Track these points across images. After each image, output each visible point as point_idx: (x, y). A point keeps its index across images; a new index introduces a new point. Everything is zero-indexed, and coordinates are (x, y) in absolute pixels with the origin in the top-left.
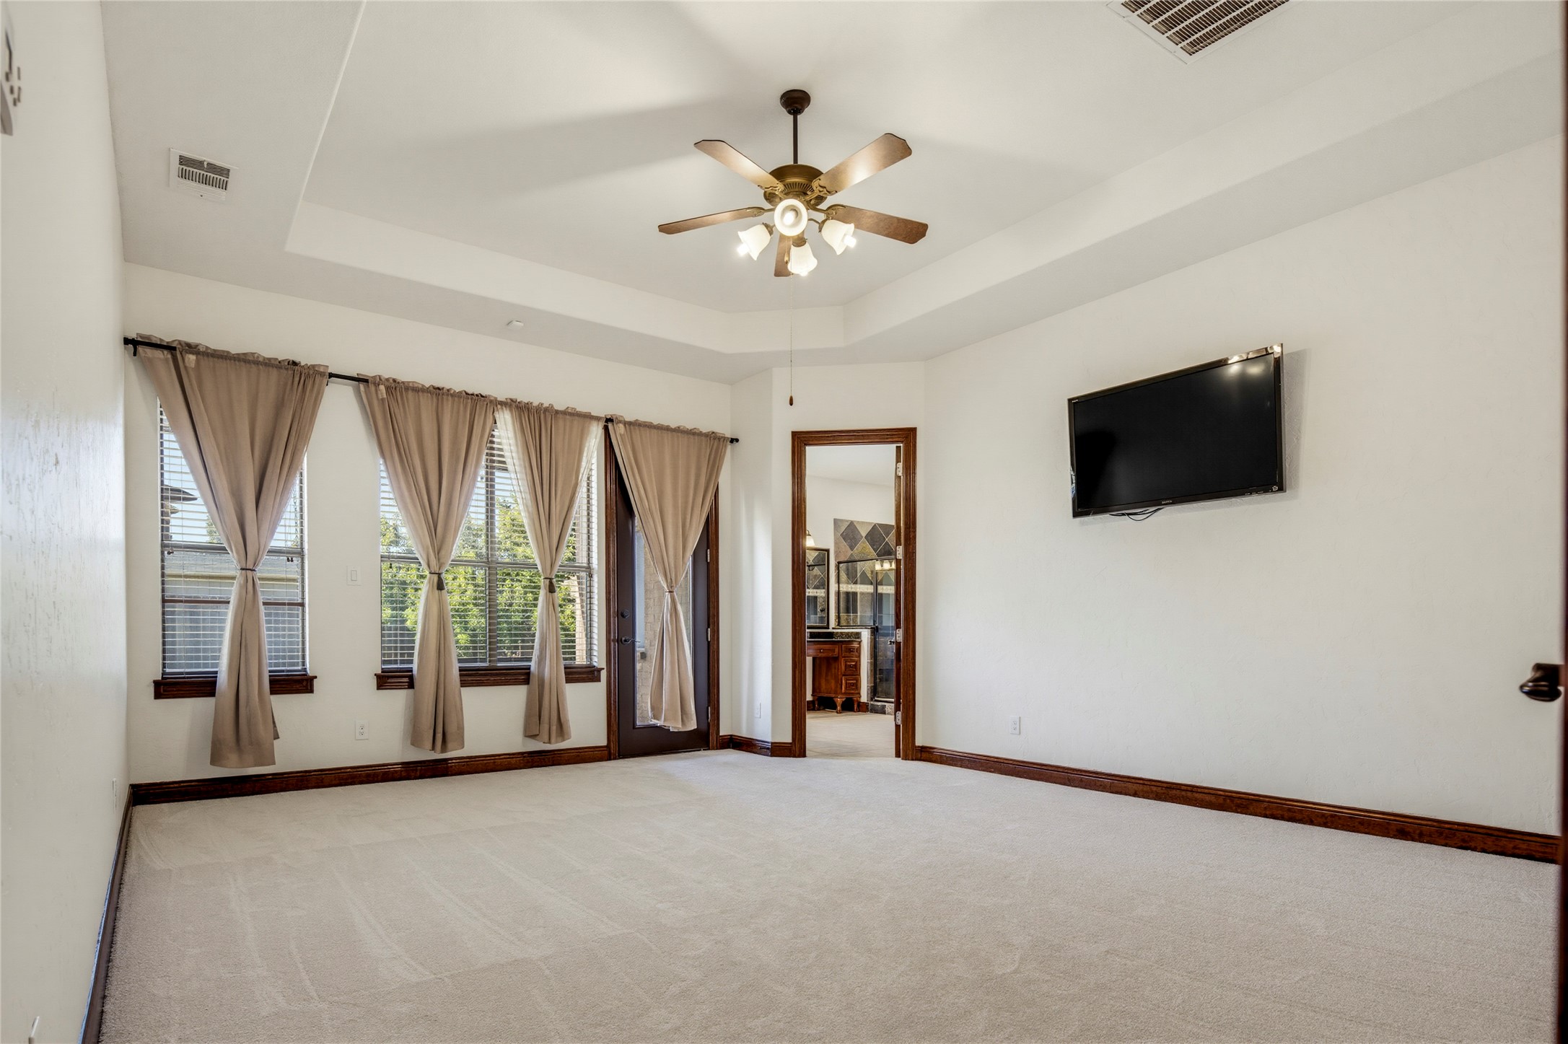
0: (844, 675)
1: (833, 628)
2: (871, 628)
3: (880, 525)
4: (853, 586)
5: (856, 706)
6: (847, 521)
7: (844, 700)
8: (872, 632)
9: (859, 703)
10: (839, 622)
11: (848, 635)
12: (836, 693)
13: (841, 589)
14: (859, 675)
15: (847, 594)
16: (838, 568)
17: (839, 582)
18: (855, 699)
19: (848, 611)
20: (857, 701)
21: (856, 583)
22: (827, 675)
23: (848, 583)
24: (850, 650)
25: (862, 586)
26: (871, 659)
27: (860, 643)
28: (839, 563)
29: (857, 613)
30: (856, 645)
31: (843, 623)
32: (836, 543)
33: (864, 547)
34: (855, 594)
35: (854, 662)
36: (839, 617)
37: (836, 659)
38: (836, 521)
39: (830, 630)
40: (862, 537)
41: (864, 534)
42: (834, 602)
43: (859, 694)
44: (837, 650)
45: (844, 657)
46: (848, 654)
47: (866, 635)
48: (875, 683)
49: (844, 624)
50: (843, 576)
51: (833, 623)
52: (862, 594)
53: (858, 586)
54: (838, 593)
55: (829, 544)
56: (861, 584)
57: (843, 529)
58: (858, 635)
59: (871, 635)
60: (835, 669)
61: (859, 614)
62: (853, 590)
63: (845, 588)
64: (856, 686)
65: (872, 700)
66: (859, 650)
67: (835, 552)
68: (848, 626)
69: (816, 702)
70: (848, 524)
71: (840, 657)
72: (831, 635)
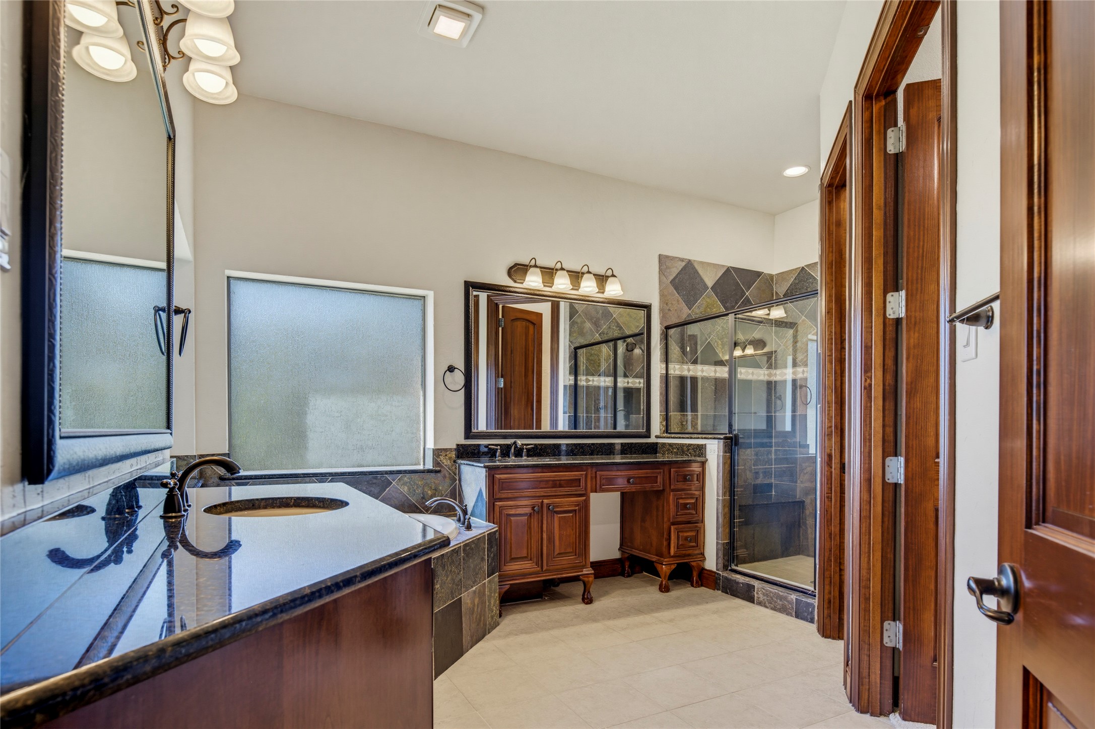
0: (673, 524)
1: (657, 437)
2: (725, 438)
3: (737, 270)
4: (692, 367)
5: (695, 574)
6: (682, 260)
7: (673, 567)
8: (725, 446)
9: (702, 571)
10: (667, 426)
11: (682, 449)
12: (660, 555)
13: (671, 372)
14: (703, 521)
15: (682, 379)
16: (665, 337)
17: (666, 360)
18: (693, 564)
19: (682, 408)
20: (699, 566)
21: (695, 362)
22: (643, 521)
23: (683, 362)
24: (685, 478)
25: (706, 368)
26: (724, 494)
27: (703, 464)
28: (668, 328)
29: (697, 412)
30: (696, 468)
31: (674, 428)
32: (662, 295)
33: (709, 302)
34: (694, 380)
35: (692, 498)
36: (666, 418)
37: (659, 493)
38: (663, 260)
39: (652, 440)
40: (706, 287)
41: (710, 283)
42: (658, 393)
43: (703, 554)
44: (659, 479)
45: (673, 490)
46: (680, 485)
47: (714, 450)
48: (732, 535)
49: (677, 430)
50: (675, 349)
51: (656, 427)
52: (705, 379)
53: (699, 367)
54: (666, 378)
55: (651, 295)
56: (702, 364)
57: (674, 272)
58: (700, 450)
59: (725, 452)
60: (657, 509)
61: (699, 414)
62: (691, 373)
63: (676, 370)
64: (697, 540)
65: (725, 568)
66: (702, 477)
67: (662, 310)
68: (683, 433)
69: (627, 565)
70: (684, 264)
71: (668, 489)
72: (653, 448)
